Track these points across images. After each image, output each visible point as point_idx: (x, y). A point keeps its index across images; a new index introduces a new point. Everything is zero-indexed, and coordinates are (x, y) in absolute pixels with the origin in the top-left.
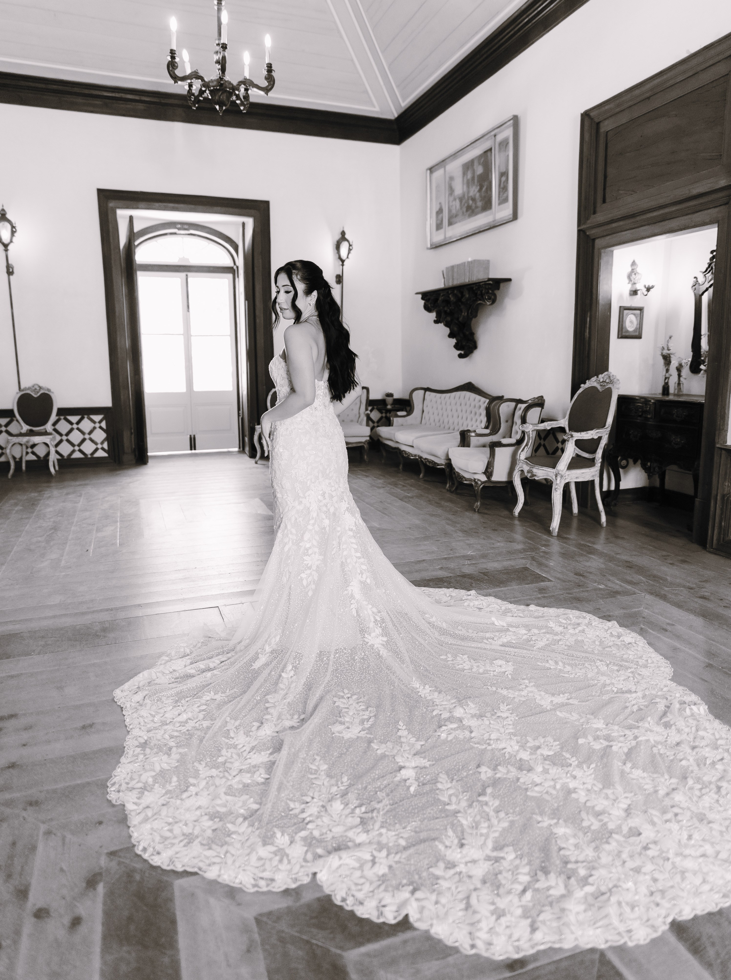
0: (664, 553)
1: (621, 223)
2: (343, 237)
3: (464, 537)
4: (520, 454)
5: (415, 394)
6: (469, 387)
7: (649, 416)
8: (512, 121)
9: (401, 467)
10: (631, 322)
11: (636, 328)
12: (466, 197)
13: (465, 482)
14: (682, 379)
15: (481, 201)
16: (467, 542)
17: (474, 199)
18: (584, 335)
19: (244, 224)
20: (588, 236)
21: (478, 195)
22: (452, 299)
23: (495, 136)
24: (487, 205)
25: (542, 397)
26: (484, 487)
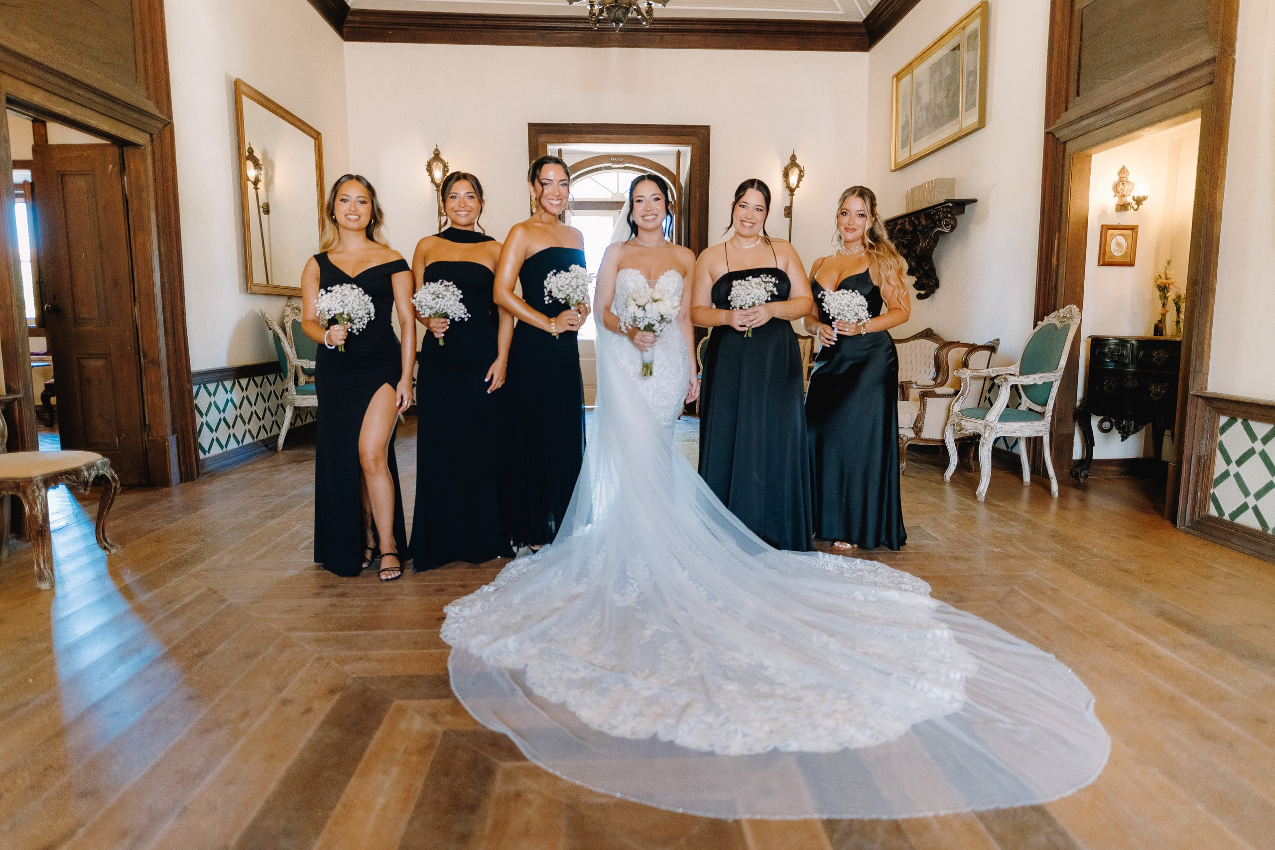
2: (793, 162)
4: (954, 405)
7: (1126, 362)
10: (1119, 245)
11: (1126, 253)
12: (933, 105)
15: (948, 108)
17: (940, 107)
18: (1051, 263)
19: (679, 154)
20: (1058, 139)
21: (945, 102)
22: (909, 227)
23: (963, 28)
24: (954, 113)
25: (998, 338)
26: (910, 445)
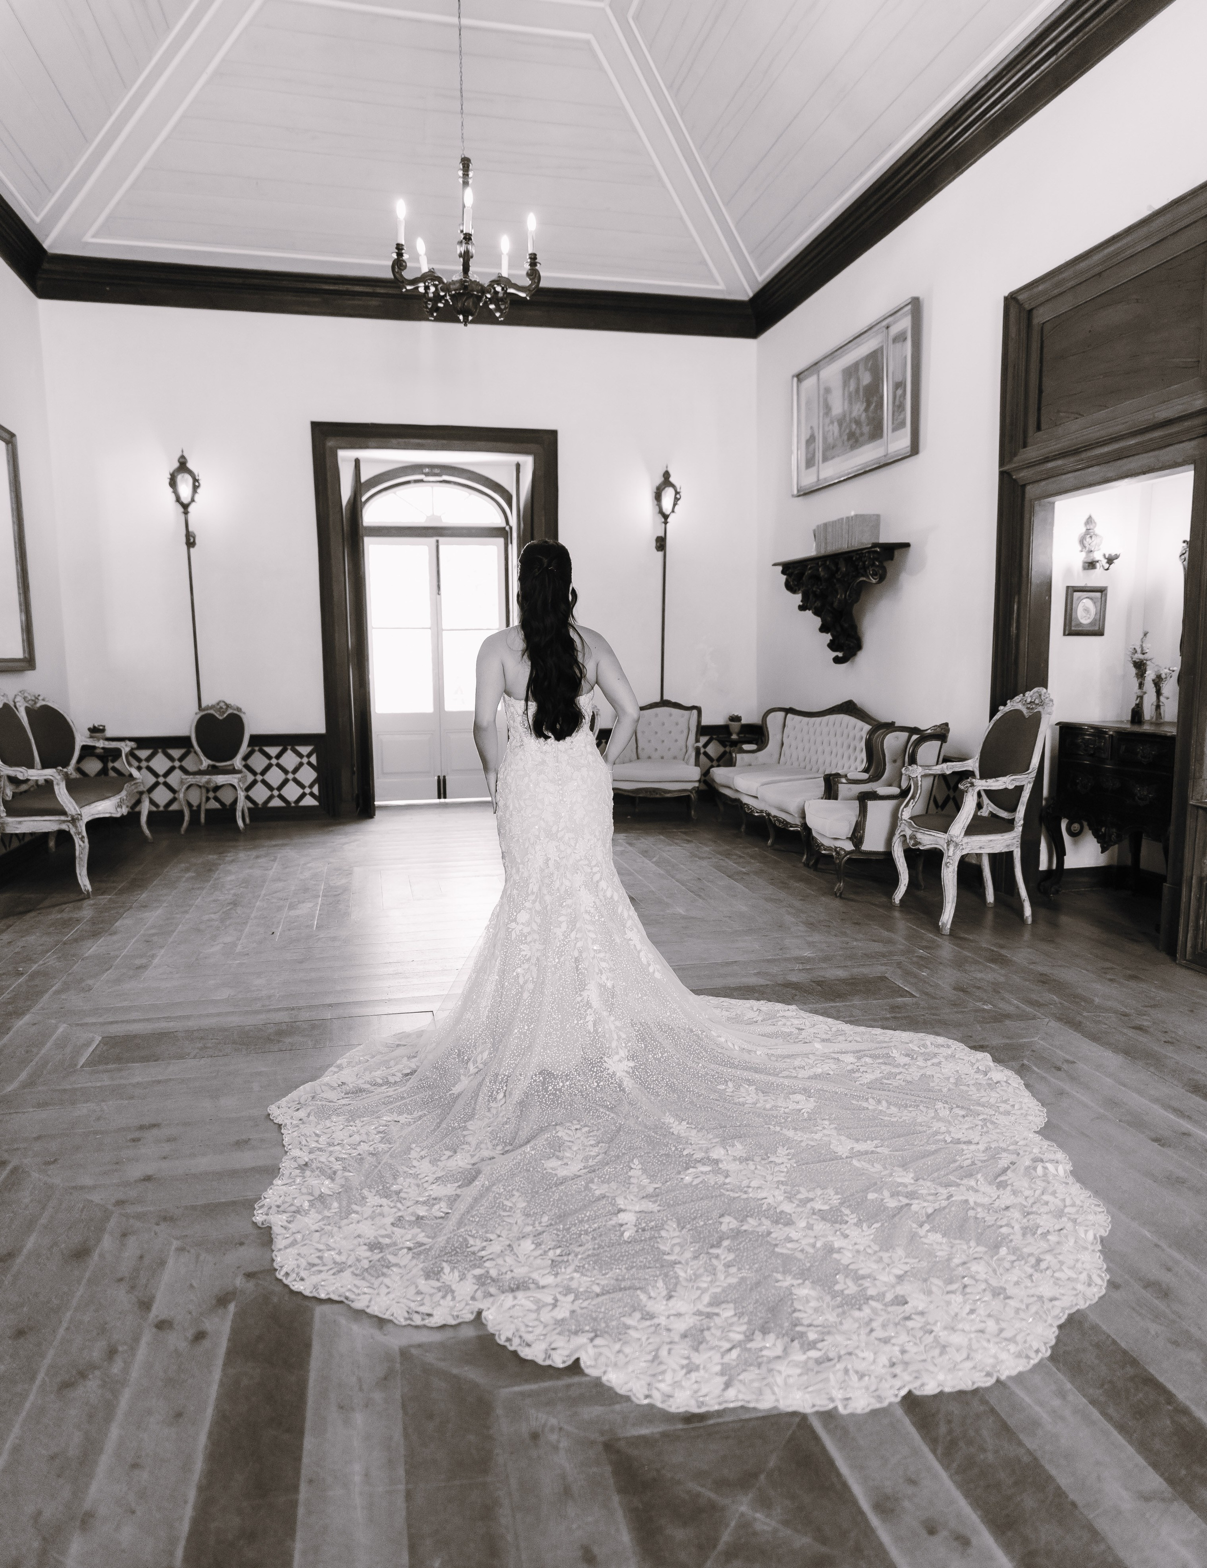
0: (1108, 965)
1: (1059, 462)
2: (666, 481)
3: (806, 931)
4: (903, 811)
5: (770, 718)
6: (849, 708)
7: (1103, 756)
8: (909, 307)
9: (743, 829)
10: (1087, 610)
11: (1095, 620)
12: (848, 419)
13: (823, 852)
14: (1162, 699)
15: (868, 425)
16: (810, 939)
17: (858, 422)
18: (1010, 631)
19: (518, 466)
20: (1015, 480)
21: (864, 416)
22: (822, 574)
23: (888, 327)
24: (876, 432)
25: (947, 724)
26: (849, 859)
